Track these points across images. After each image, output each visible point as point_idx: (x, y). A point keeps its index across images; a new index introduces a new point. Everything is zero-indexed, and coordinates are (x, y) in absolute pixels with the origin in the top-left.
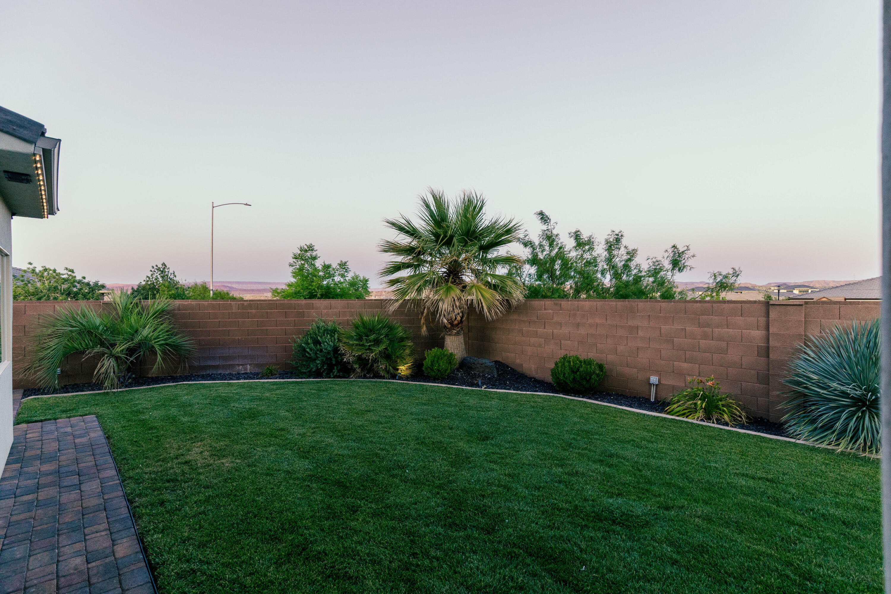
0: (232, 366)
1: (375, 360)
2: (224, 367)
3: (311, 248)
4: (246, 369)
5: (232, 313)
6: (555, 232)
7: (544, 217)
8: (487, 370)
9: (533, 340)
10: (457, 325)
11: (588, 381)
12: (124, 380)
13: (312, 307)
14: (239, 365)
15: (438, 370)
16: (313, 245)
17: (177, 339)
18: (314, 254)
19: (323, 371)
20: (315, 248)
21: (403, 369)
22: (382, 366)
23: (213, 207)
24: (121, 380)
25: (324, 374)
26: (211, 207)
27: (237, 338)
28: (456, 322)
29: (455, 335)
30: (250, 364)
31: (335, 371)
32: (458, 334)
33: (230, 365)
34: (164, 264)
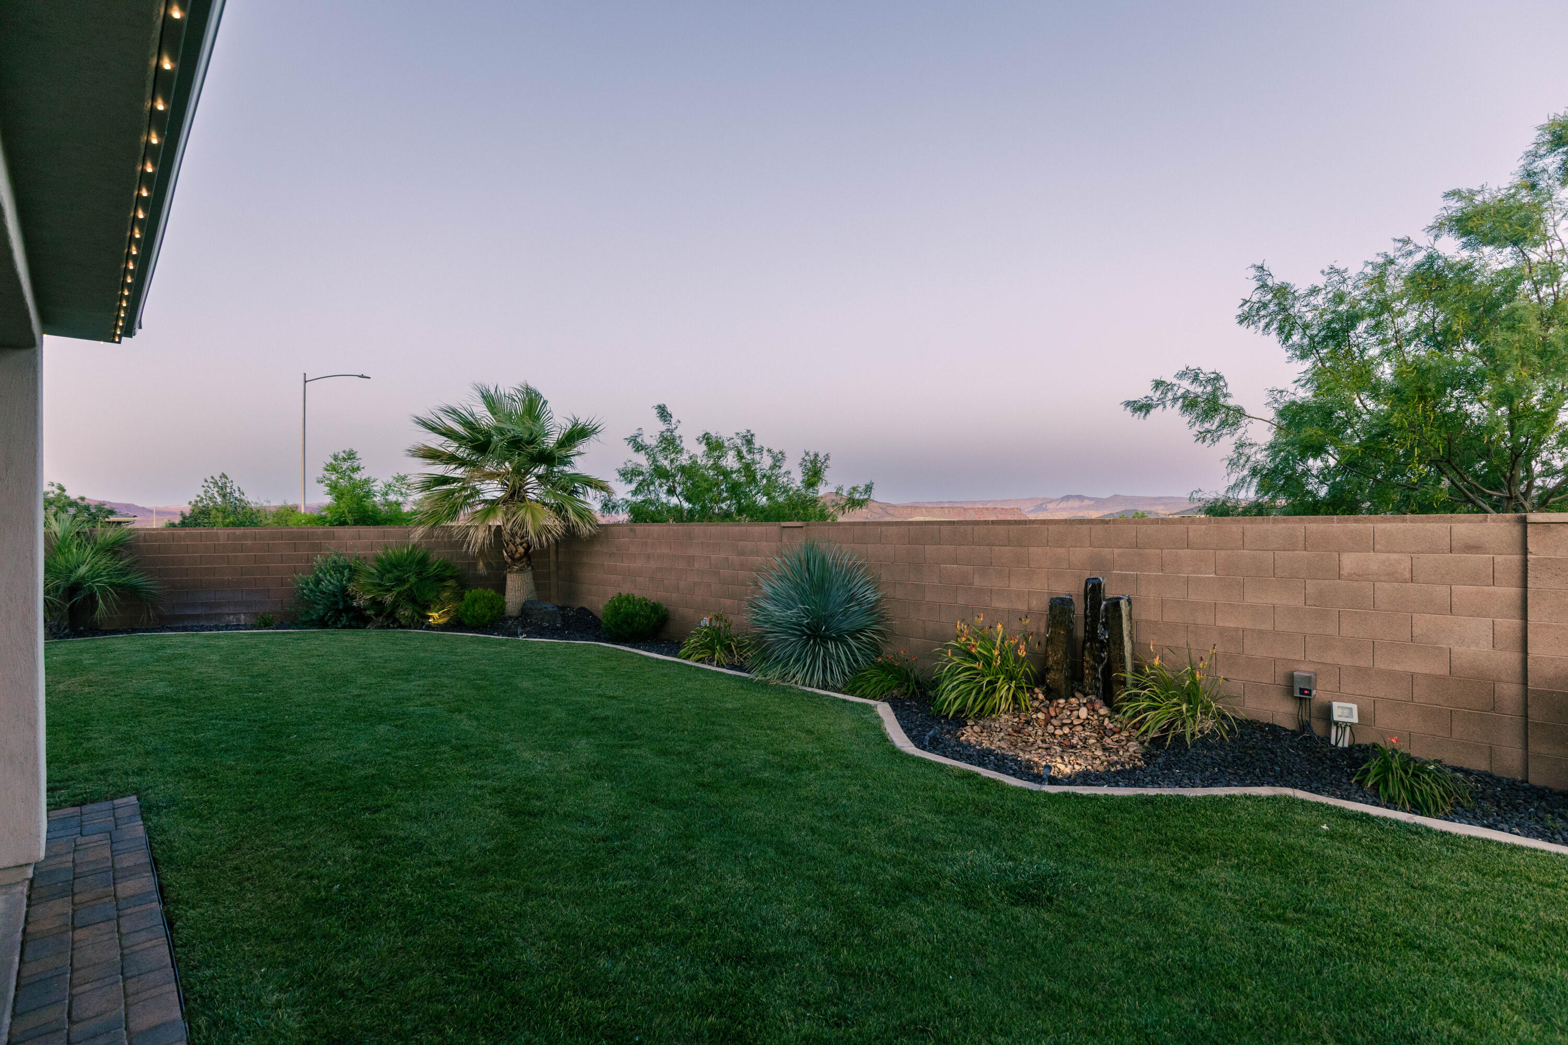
0: (219, 616)
1: (395, 605)
2: (208, 617)
3: (351, 456)
4: (238, 620)
5: (219, 545)
6: (677, 433)
7: (663, 414)
8: (547, 618)
9: (613, 577)
10: (520, 559)
11: (630, 625)
12: (59, 629)
13: (333, 536)
14: (229, 614)
15: (473, 616)
16: (355, 450)
17: (133, 579)
18: (355, 465)
19: (329, 620)
20: (358, 456)
21: (435, 617)
22: (405, 612)
23: (306, 382)
24: (54, 630)
25: (330, 623)
26: (303, 382)
27: (226, 578)
28: (517, 555)
29: (517, 571)
30: (244, 614)
31: (344, 620)
32: (521, 570)
33: (216, 614)
34: (224, 476)
